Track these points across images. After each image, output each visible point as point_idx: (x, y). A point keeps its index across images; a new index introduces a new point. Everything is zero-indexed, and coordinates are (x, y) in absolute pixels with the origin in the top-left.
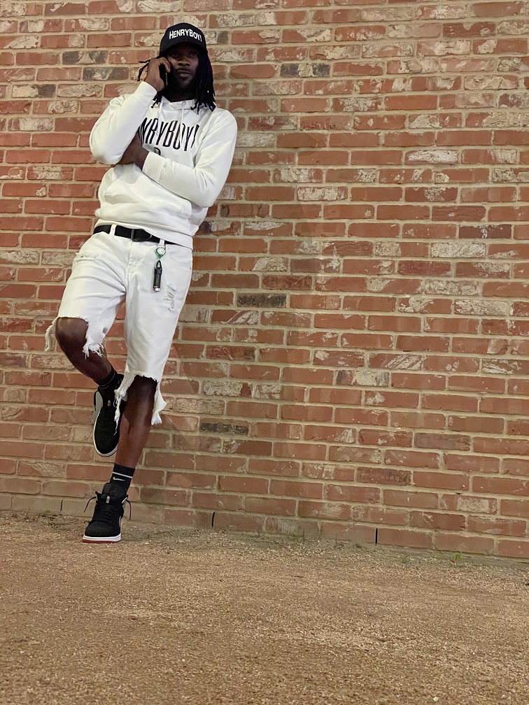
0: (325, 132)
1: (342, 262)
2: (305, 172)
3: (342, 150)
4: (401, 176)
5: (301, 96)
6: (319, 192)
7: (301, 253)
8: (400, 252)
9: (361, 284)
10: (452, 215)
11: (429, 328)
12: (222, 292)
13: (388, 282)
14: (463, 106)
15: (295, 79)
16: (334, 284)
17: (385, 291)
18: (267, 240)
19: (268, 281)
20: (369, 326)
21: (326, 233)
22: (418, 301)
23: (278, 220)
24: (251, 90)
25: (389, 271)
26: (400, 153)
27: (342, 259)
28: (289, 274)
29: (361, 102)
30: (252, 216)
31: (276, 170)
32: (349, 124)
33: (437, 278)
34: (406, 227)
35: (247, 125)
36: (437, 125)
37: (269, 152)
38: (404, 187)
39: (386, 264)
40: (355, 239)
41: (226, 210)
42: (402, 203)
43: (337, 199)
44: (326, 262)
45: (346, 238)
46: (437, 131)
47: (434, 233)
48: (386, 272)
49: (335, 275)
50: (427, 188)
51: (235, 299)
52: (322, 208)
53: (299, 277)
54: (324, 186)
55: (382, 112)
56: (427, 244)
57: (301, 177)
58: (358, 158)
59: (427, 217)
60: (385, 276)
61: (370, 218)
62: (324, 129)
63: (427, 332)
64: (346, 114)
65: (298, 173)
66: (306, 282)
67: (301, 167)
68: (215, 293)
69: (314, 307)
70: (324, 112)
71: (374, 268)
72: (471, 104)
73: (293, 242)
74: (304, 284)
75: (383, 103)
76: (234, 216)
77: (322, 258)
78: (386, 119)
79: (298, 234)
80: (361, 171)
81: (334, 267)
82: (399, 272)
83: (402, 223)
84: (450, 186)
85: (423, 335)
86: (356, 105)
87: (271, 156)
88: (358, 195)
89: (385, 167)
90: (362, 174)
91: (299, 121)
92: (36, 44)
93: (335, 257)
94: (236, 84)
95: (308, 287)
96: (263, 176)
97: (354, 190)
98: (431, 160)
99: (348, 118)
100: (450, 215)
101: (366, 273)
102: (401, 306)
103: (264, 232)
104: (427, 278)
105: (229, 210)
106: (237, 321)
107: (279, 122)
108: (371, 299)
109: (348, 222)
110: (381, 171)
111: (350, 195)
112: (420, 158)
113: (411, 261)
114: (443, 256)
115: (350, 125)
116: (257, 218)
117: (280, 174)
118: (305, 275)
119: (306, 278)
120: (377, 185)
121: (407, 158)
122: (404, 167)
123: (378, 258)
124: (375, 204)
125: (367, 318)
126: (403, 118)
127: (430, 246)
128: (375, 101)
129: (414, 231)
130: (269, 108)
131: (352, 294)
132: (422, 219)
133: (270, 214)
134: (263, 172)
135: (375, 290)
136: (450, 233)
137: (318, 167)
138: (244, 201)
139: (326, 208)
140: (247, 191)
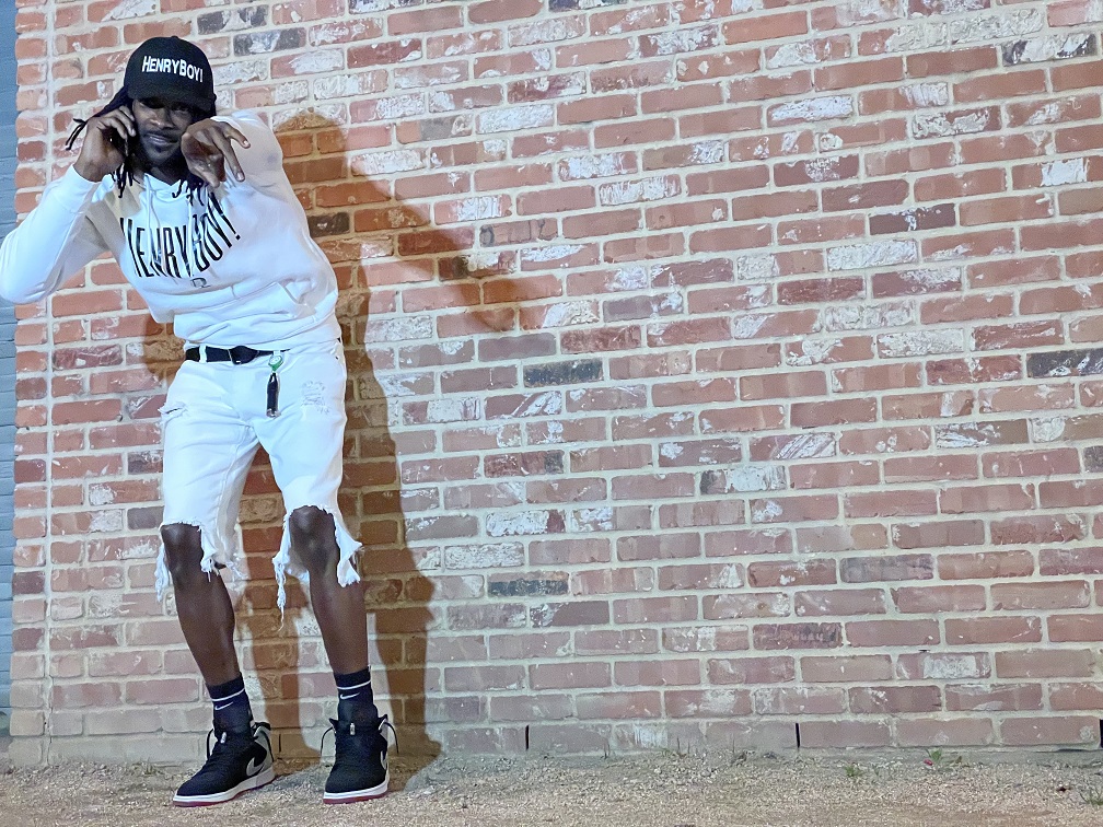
0: (633, 91)
1: (685, 296)
2: (609, 157)
3: (664, 116)
4: (764, 147)
5: (586, 38)
6: (634, 189)
7: (617, 290)
8: (777, 269)
9: (721, 329)
10: (855, 199)
11: (840, 387)
12: (498, 369)
13: (762, 320)
14: (851, 23)
15: (573, 12)
16: (677, 334)
17: (759, 335)
18: (561, 274)
19: (572, 341)
20: (742, 395)
21: (654, 254)
22: (816, 345)
23: (573, 242)
24: (507, 37)
25: (763, 301)
26: (759, 109)
27: (685, 293)
28: (601, 325)
29: (685, 36)
30: (531, 239)
31: (562, 161)
32: (669, 75)
33: (843, 304)
34: (783, 228)
35: (505, 95)
36: (812, 57)
37: (545, 134)
38: (771, 163)
39: (758, 292)
40: (702, 257)
41: (488, 234)
42: (771, 188)
43: (665, 196)
44: (659, 299)
45: (686, 257)
46: (813, 68)
47: (830, 231)
48: (758, 304)
49: (676, 318)
50: (808, 162)
51: (520, 376)
52: (643, 212)
53: (618, 329)
54: (640, 177)
55: (720, 47)
56: (818, 252)
57: (603, 167)
58: (689, 126)
59: (814, 207)
60: (757, 311)
61: (721, 220)
62: (629, 86)
63: (839, 392)
64: (663, 58)
65: (596, 161)
66: (630, 335)
67: (600, 151)
68: (487, 369)
69: (649, 374)
70: (626, 59)
71: (738, 298)
72: (862, 18)
73: (600, 274)
74: (628, 338)
75: (719, 34)
76: (503, 243)
77: (652, 293)
78: (728, 59)
79: (609, 260)
80: (698, 146)
81: (674, 308)
82: (780, 302)
83: (775, 222)
84: (845, 154)
85: (832, 398)
86: (676, 42)
87: (550, 140)
88: (697, 184)
89: (735, 136)
90: (700, 152)
91: (588, 78)
92: (154, 7)
93: (672, 289)
94: (480, 34)
95: (636, 343)
96: (543, 174)
97: (690, 179)
98: (809, 114)
99: (667, 64)
100: (851, 200)
101: (726, 309)
102: (790, 356)
103: (553, 264)
104: (828, 304)
105: (493, 236)
106: (527, 412)
107: (556, 85)
108: (740, 350)
109: (687, 231)
110: (731, 143)
111: (685, 187)
112: (791, 114)
113: (798, 282)
114: (848, 267)
115: (672, 74)
116: (540, 243)
117: (568, 168)
118: (628, 324)
119: (630, 329)
120: (727, 166)
121: (769, 118)
122: (767, 131)
123: (743, 283)
124: (728, 197)
125: (738, 381)
126: (758, 53)
127: (824, 254)
128: (706, 32)
129: (797, 233)
130: (537, 65)
131: (708, 346)
132: (805, 211)
133: (560, 232)
134: (540, 167)
135: (745, 335)
136: (856, 228)
137: (628, 148)
138: (515, 218)
139: (649, 212)
140: (518, 201)
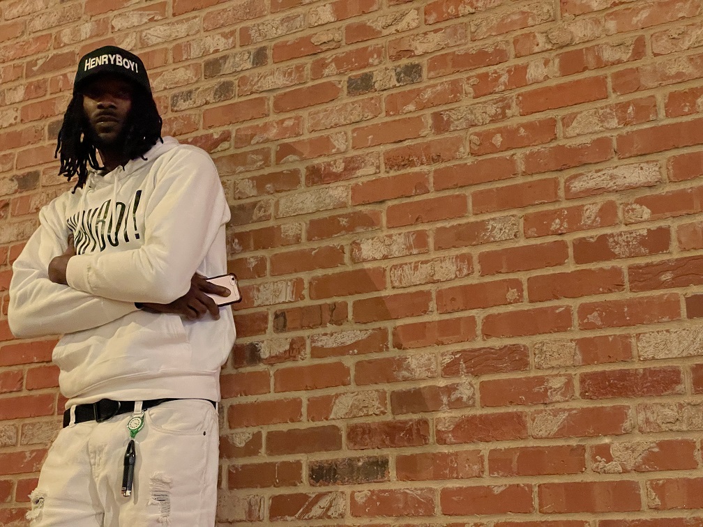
0: (425, 168)
1: (477, 386)
2: (399, 239)
3: (457, 192)
4: (562, 222)
5: (382, 118)
6: (425, 270)
7: (405, 379)
8: (579, 357)
9: (516, 425)
10: (667, 277)
11: (658, 501)
12: (284, 463)
13: (564, 416)
14: (656, 84)
15: (371, 95)
16: (469, 429)
17: (560, 434)
18: (349, 361)
19: (358, 435)
20: (541, 505)
21: (444, 339)
22: (627, 449)
23: (363, 327)
24: (307, 124)
25: (563, 394)
26: (556, 182)
27: (476, 382)
28: (389, 417)
29: (478, 112)
30: (322, 324)
31: (354, 242)
32: (462, 149)
33: (657, 400)
34: (585, 310)
35: (303, 179)
36: (614, 123)
37: (339, 216)
38: (569, 239)
39: (557, 383)
40: (496, 343)
41: (281, 319)
42: (570, 267)
43: (456, 277)
44: (450, 390)
45: (479, 343)
46: (615, 134)
47: (638, 315)
48: (558, 397)
49: (469, 412)
50: (612, 235)
51: (305, 473)
52: (434, 295)
53: (405, 422)
54: (433, 257)
55: (515, 119)
56: (627, 337)
57: (394, 248)
58: (483, 202)
59: (620, 286)
60: (558, 406)
61: (516, 301)
62: (422, 164)
63: (656, 509)
64: (456, 134)
65: (387, 242)
66: (418, 430)
67: (392, 232)
68: (273, 464)
69: (438, 477)
70: (419, 137)
71: (535, 392)
72: (669, 78)
73: (390, 361)
74: (417, 433)
75: (514, 105)
76: (295, 329)
77: (442, 383)
78: (522, 131)
79: (398, 346)
80: (491, 222)
81: (465, 399)
82: (583, 395)
83: (574, 304)
84: (654, 226)
85: (647, 516)
86: (469, 117)
87: (344, 222)
88: (490, 263)
89: (531, 210)
90: (494, 228)
91: (382, 158)
92: (15, 118)
93: (464, 380)
94: (282, 121)
95: (423, 439)
96: (334, 256)
97: (484, 258)
98: (611, 184)
99: (459, 140)
100: (663, 278)
101: (522, 403)
102: (596, 461)
103: (342, 350)
104: (640, 401)
105: (285, 323)
106: (311, 514)
107: (351, 166)
108: (538, 452)
109: (479, 315)
110: (526, 218)
111: (477, 267)
112: (591, 184)
113: (604, 373)
114: (662, 356)
115: (464, 150)
116: (330, 328)
117: (360, 249)
118: (416, 417)
119: (418, 422)
120: (522, 242)
121: (567, 189)
122: (565, 204)
123: (540, 373)
124: (523, 277)
125: (536, 489)
126: (552, 123)
127: (633, 341)
128: (500, 104)
129: (600, 315)
130: (334, 147)
131: (503, 445)
132: (610, 291)
133: (350, 316)
134: (332, 249)
135: (543, 433)
136: (669, 310)
137: (420, 228)
138: (307, 302)
139: (440, 294)
140: (310, 283)
